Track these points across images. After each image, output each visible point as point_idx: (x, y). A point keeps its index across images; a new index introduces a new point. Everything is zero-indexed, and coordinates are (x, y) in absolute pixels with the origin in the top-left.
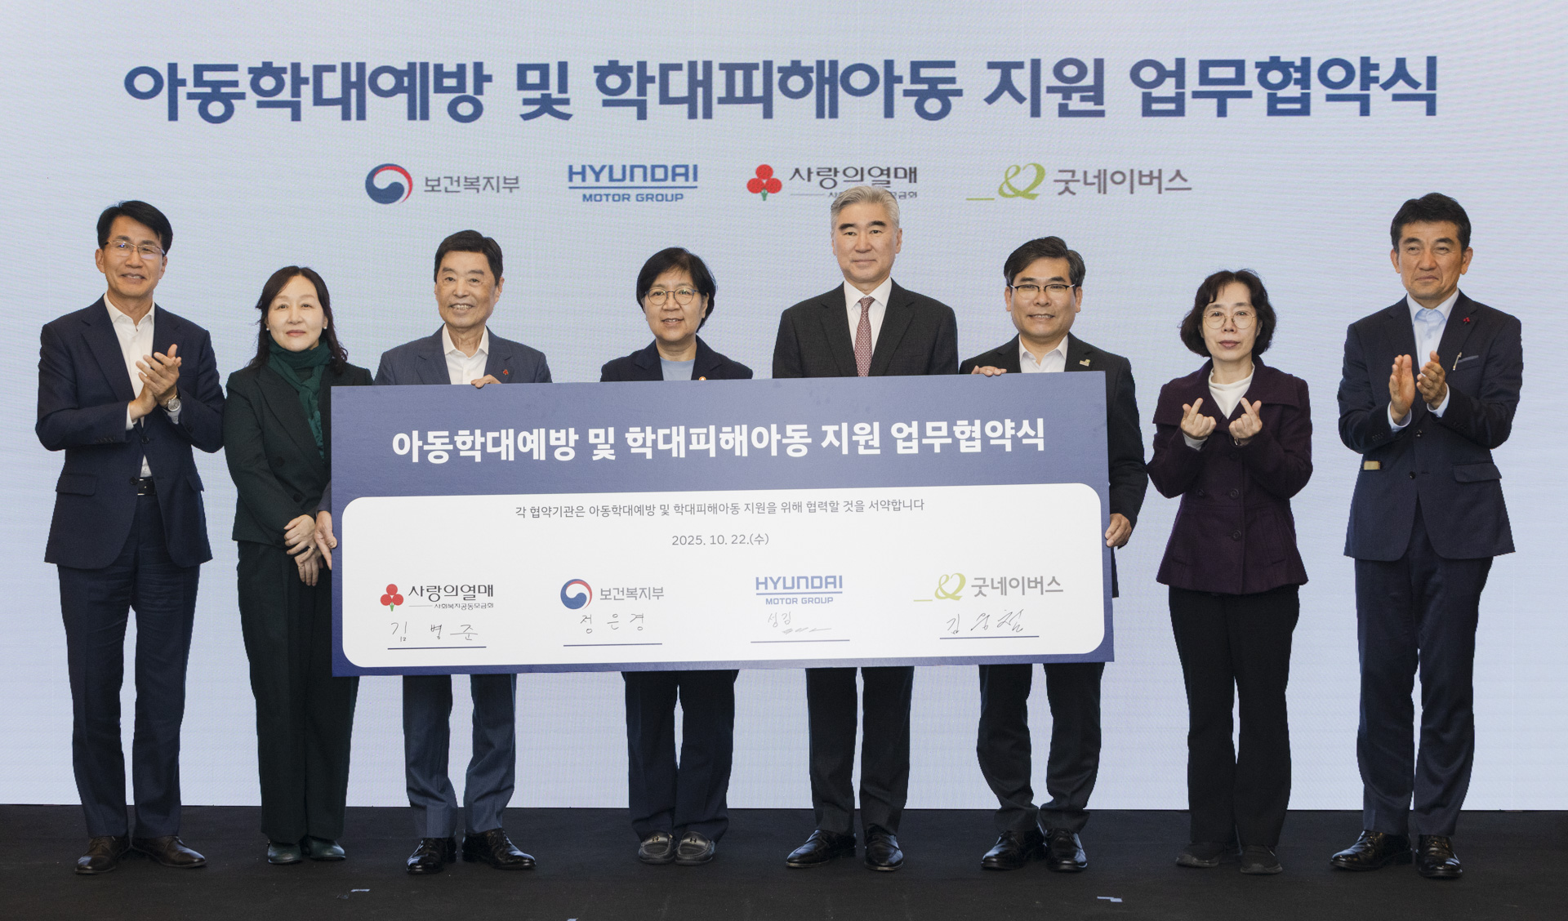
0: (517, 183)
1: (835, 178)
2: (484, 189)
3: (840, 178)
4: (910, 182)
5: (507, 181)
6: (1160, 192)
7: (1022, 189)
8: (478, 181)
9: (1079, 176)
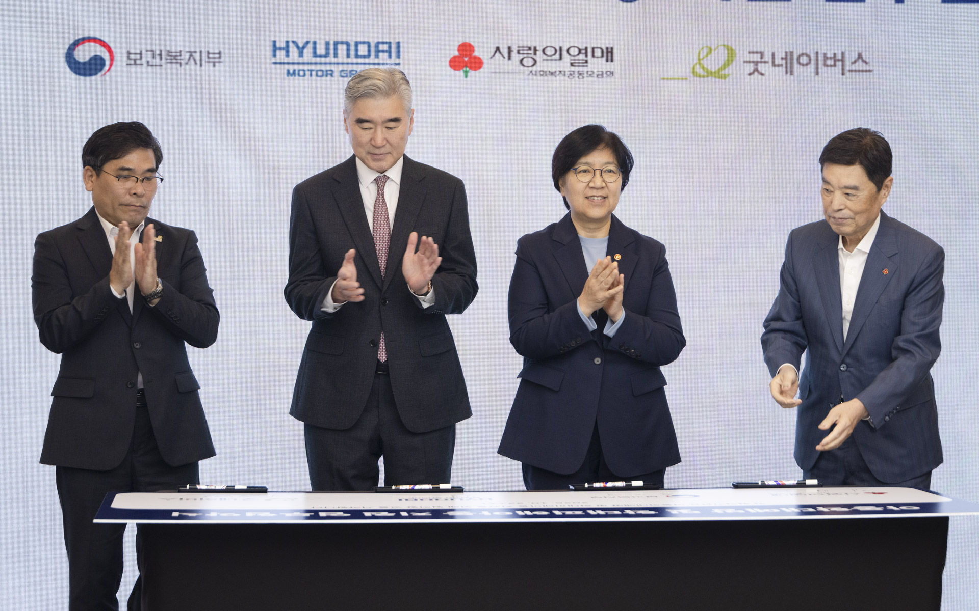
0: (220, 58)
1: (534, 57)
2: (187, 63)
3: (540, 56)
4: (607, 61)
5: (211, 56)
6: (843, 74)
7: (714, 70)
8: (181, 55)
9: (768, 57)
